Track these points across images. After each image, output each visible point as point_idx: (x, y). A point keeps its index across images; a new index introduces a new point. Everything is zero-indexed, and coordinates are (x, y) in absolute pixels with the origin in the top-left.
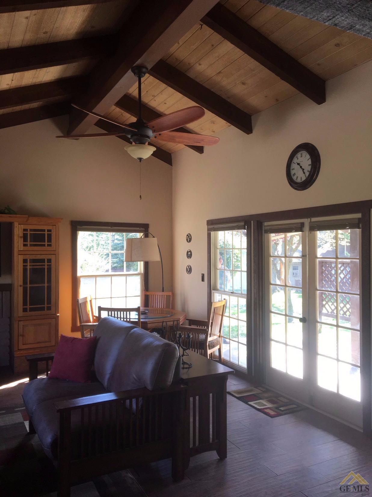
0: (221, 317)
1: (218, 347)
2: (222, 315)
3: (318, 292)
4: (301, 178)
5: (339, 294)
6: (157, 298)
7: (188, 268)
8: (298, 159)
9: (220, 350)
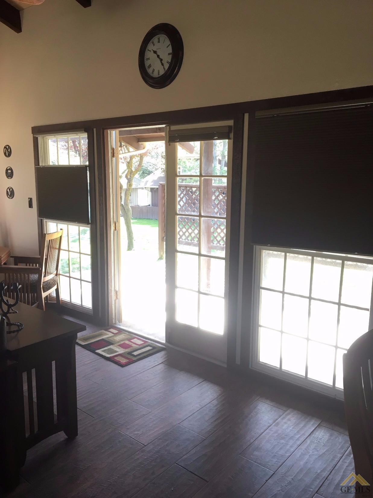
0: (57, 251)
1: (55, 287)
2: (59, 249)
3: (178, 216)
4: (159, 72)
5: (202, 219)
7: (9, 190)
8: (154, 45)
9: (57, 291)
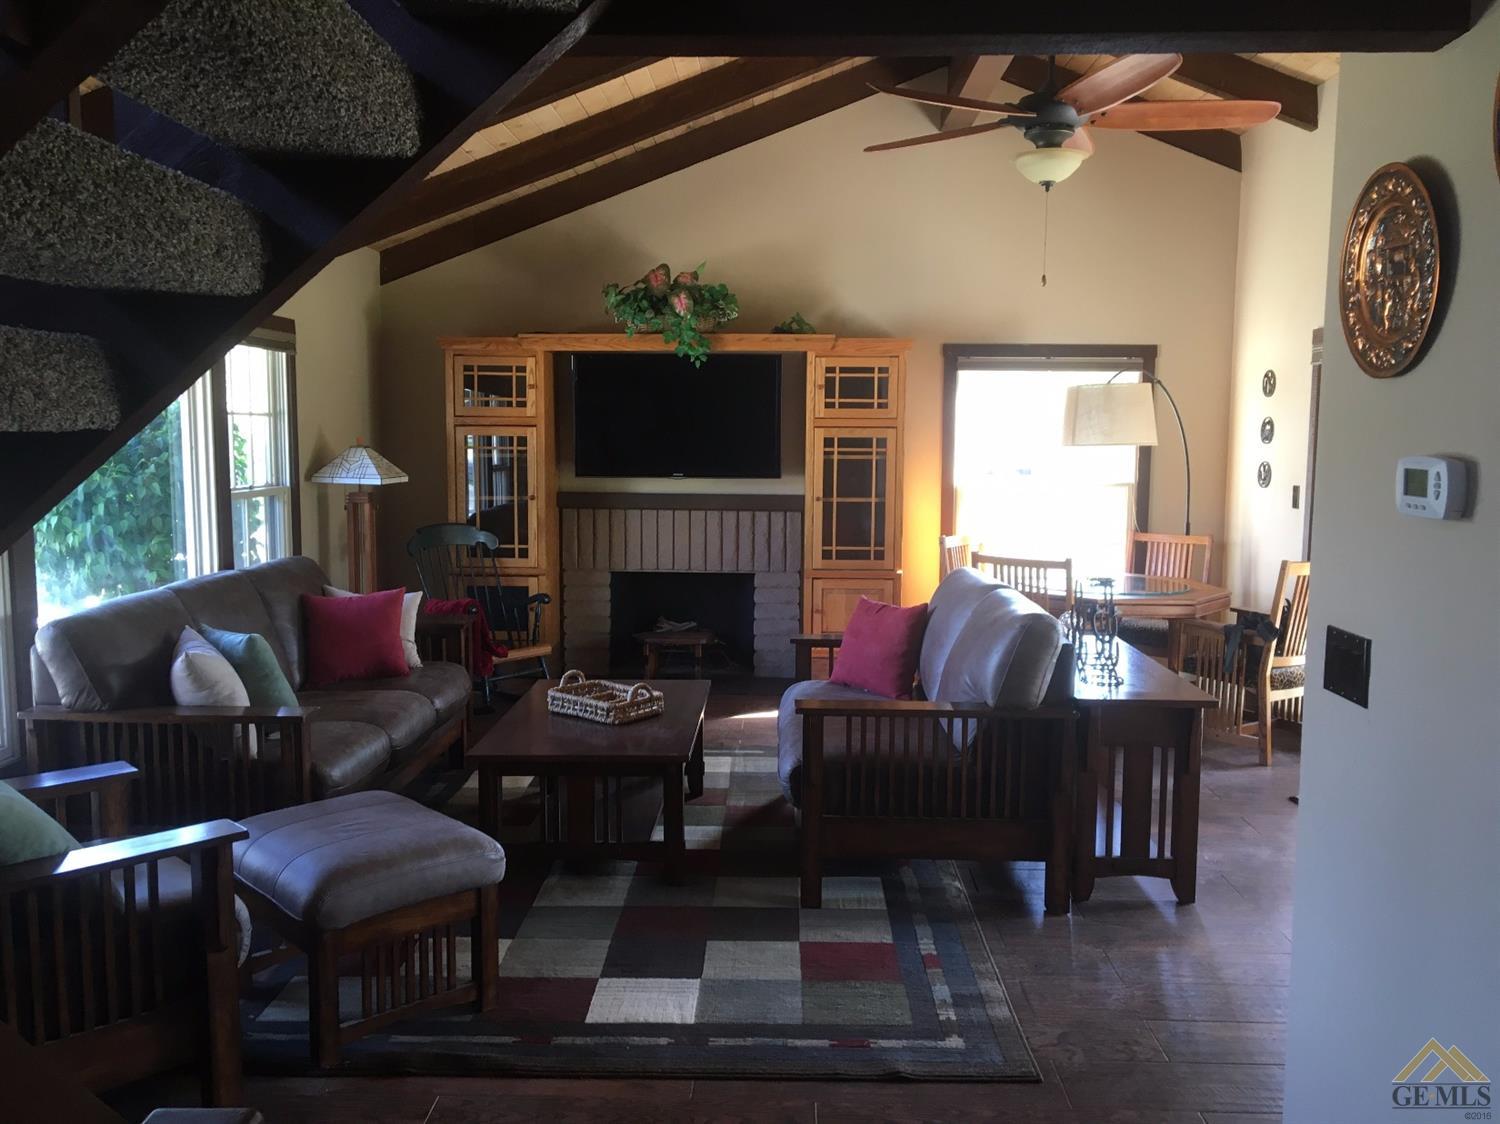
6: (1167, 551)
7: (1262, 469)
